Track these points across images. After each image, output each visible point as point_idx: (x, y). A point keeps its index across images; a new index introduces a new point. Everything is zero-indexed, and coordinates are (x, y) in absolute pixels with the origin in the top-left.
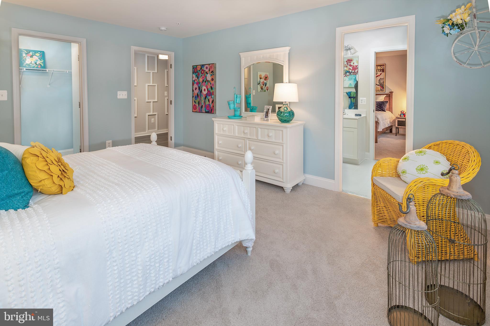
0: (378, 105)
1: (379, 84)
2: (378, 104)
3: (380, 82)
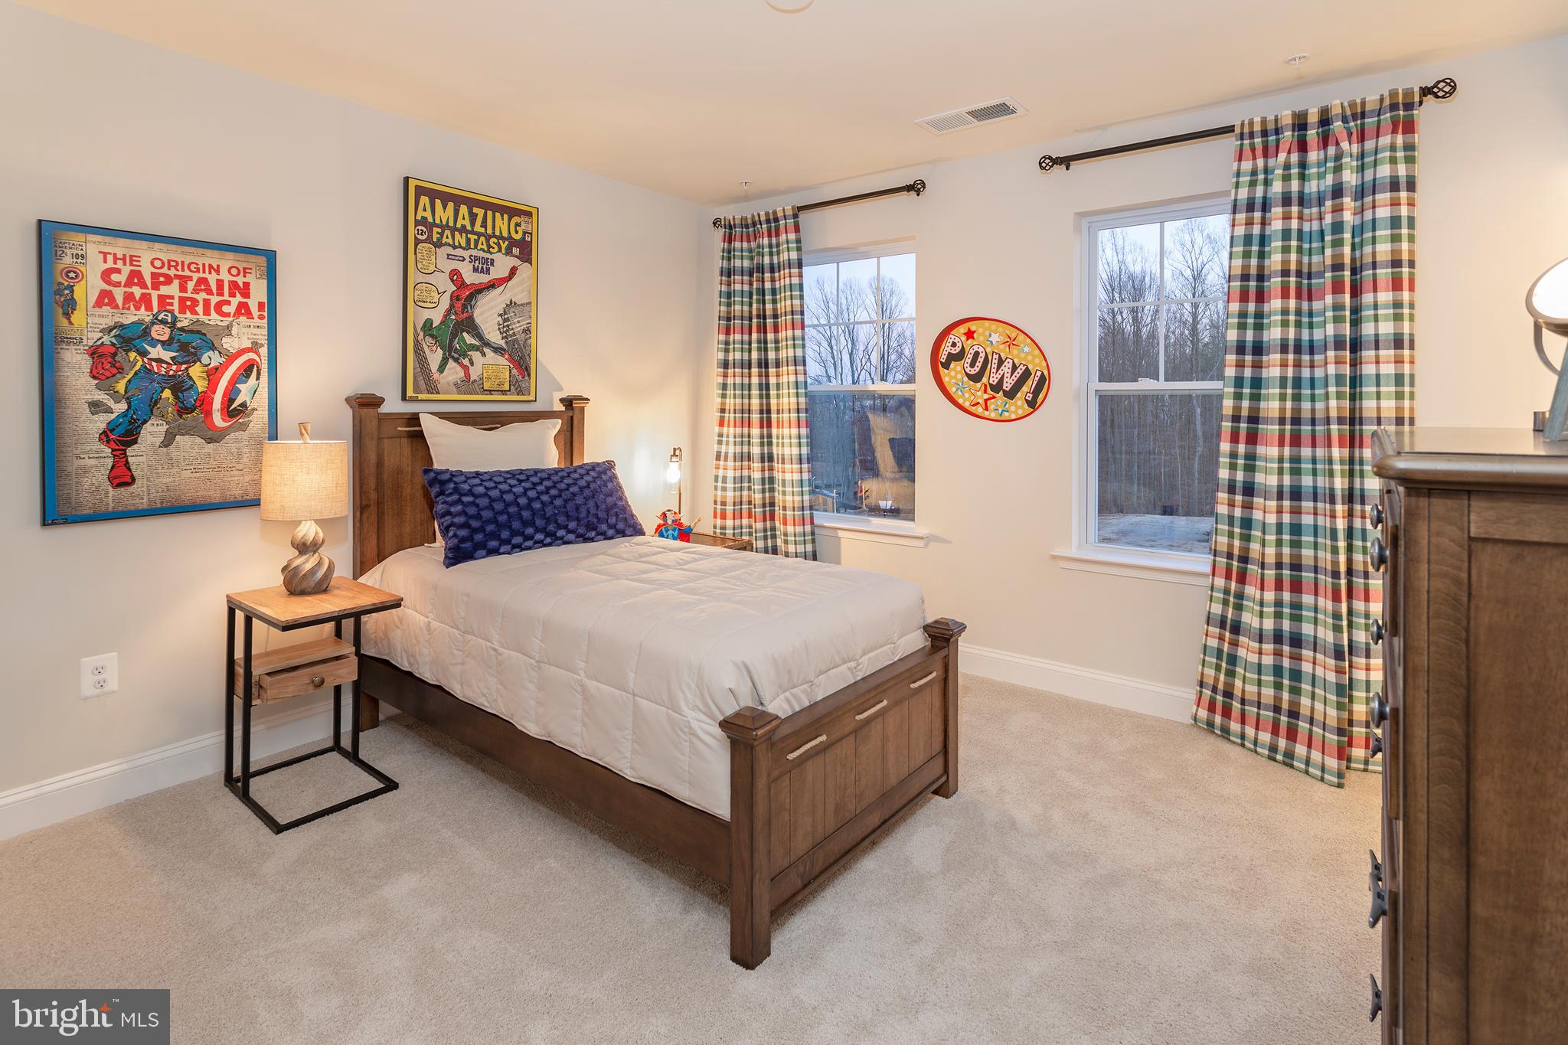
3: (508, 326)
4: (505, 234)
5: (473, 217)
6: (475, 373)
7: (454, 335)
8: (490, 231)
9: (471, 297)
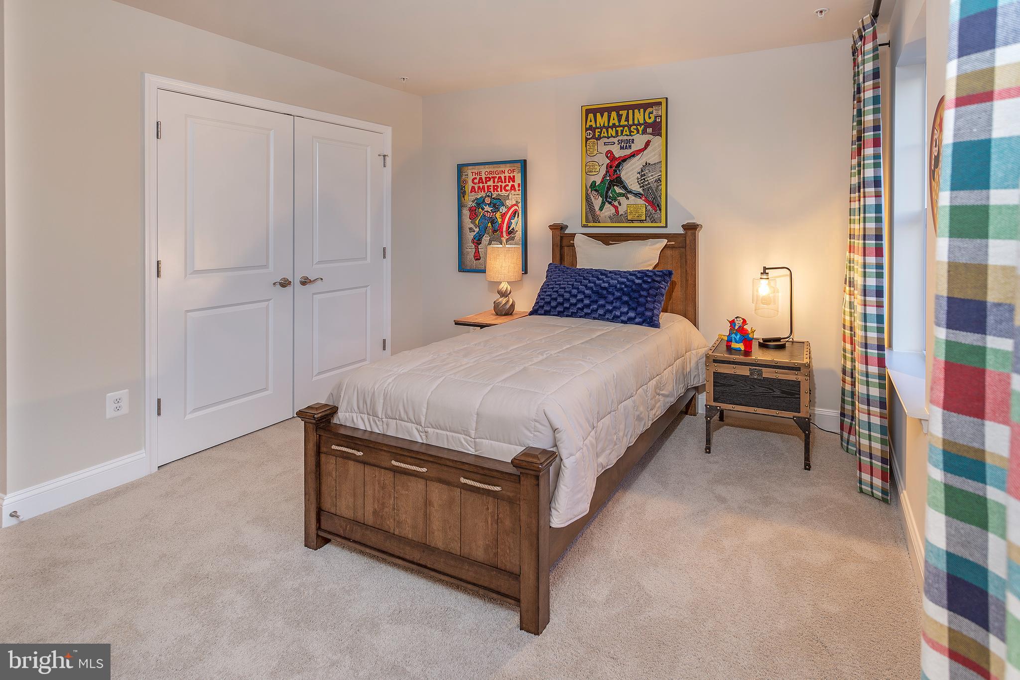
0: (624, 294)
1: (640, 190)
2: (626, 286)
3: (644, 179)
4: (642, 121)
5: (619, 117)
6: (622, 210)
7: (609, 189)
8: (631, 122)
9: (618, 166)
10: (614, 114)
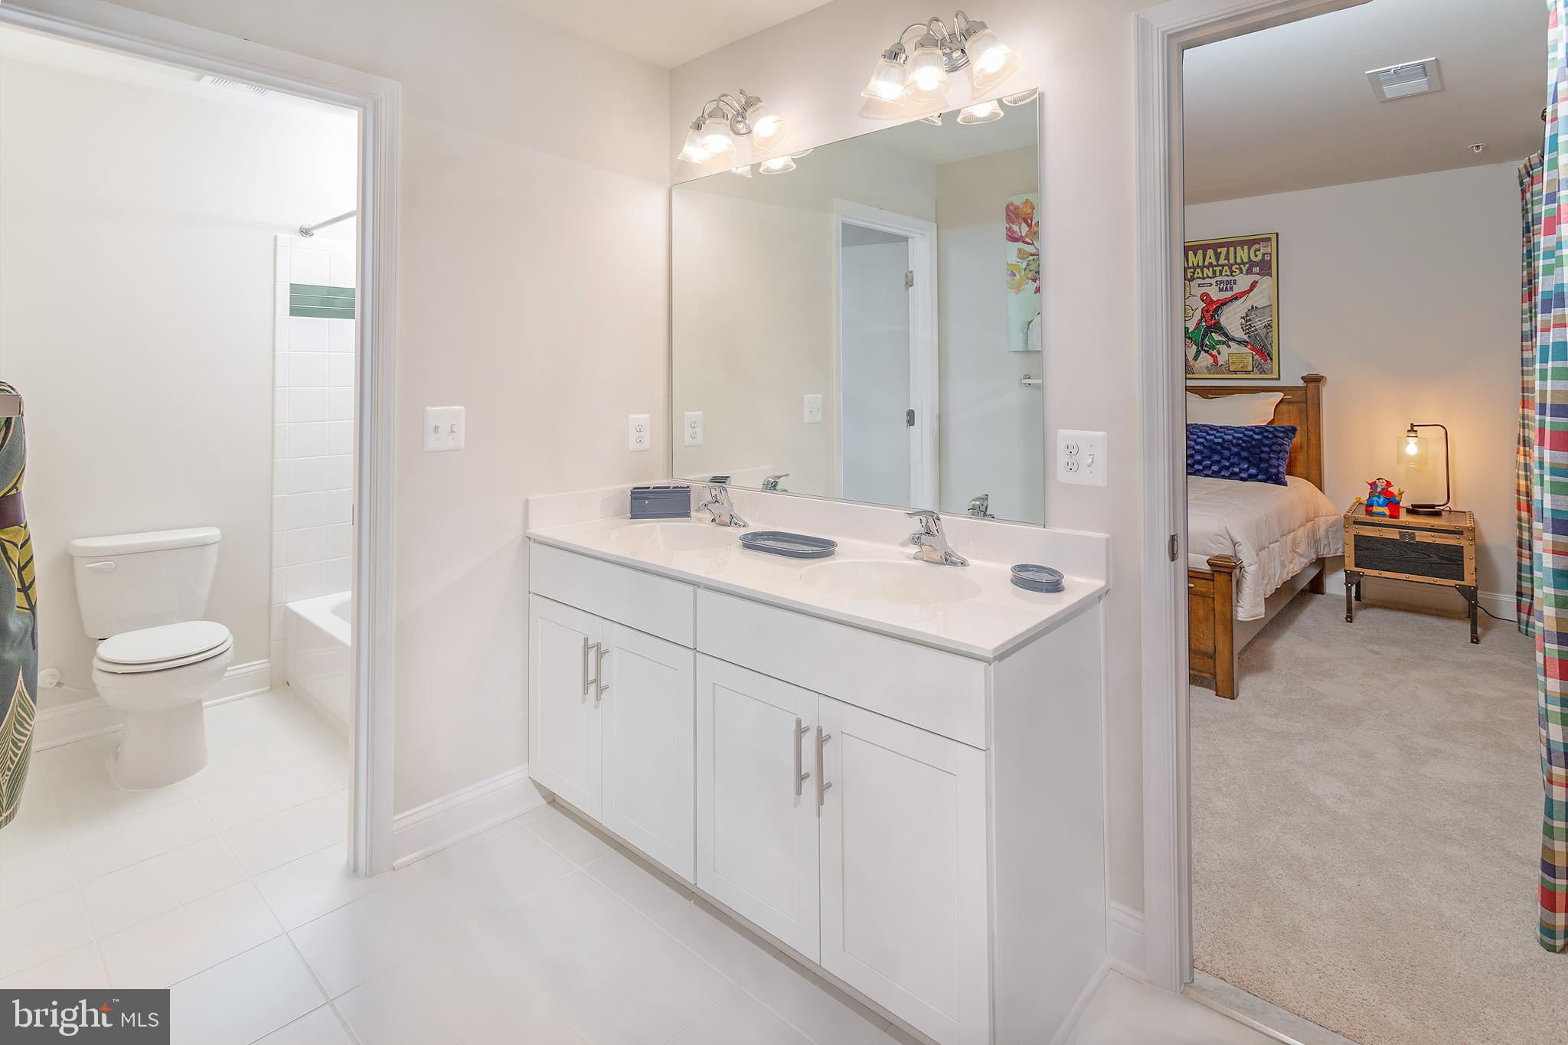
0: (1243, 449)
1: (1246, 337)
2: (1244, 441)
3: (1250, 325)
4: (1246, 260)
5: (1218, 256)
6: (1221, 360)
7: (1204, 336)
8: (1232, 261)
9: (1216, 310)
10: (1210, 252)
